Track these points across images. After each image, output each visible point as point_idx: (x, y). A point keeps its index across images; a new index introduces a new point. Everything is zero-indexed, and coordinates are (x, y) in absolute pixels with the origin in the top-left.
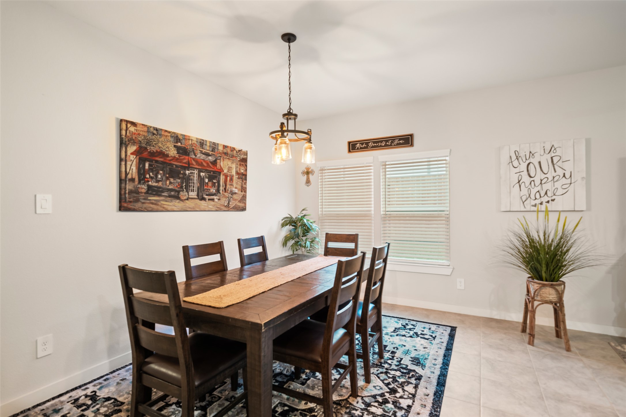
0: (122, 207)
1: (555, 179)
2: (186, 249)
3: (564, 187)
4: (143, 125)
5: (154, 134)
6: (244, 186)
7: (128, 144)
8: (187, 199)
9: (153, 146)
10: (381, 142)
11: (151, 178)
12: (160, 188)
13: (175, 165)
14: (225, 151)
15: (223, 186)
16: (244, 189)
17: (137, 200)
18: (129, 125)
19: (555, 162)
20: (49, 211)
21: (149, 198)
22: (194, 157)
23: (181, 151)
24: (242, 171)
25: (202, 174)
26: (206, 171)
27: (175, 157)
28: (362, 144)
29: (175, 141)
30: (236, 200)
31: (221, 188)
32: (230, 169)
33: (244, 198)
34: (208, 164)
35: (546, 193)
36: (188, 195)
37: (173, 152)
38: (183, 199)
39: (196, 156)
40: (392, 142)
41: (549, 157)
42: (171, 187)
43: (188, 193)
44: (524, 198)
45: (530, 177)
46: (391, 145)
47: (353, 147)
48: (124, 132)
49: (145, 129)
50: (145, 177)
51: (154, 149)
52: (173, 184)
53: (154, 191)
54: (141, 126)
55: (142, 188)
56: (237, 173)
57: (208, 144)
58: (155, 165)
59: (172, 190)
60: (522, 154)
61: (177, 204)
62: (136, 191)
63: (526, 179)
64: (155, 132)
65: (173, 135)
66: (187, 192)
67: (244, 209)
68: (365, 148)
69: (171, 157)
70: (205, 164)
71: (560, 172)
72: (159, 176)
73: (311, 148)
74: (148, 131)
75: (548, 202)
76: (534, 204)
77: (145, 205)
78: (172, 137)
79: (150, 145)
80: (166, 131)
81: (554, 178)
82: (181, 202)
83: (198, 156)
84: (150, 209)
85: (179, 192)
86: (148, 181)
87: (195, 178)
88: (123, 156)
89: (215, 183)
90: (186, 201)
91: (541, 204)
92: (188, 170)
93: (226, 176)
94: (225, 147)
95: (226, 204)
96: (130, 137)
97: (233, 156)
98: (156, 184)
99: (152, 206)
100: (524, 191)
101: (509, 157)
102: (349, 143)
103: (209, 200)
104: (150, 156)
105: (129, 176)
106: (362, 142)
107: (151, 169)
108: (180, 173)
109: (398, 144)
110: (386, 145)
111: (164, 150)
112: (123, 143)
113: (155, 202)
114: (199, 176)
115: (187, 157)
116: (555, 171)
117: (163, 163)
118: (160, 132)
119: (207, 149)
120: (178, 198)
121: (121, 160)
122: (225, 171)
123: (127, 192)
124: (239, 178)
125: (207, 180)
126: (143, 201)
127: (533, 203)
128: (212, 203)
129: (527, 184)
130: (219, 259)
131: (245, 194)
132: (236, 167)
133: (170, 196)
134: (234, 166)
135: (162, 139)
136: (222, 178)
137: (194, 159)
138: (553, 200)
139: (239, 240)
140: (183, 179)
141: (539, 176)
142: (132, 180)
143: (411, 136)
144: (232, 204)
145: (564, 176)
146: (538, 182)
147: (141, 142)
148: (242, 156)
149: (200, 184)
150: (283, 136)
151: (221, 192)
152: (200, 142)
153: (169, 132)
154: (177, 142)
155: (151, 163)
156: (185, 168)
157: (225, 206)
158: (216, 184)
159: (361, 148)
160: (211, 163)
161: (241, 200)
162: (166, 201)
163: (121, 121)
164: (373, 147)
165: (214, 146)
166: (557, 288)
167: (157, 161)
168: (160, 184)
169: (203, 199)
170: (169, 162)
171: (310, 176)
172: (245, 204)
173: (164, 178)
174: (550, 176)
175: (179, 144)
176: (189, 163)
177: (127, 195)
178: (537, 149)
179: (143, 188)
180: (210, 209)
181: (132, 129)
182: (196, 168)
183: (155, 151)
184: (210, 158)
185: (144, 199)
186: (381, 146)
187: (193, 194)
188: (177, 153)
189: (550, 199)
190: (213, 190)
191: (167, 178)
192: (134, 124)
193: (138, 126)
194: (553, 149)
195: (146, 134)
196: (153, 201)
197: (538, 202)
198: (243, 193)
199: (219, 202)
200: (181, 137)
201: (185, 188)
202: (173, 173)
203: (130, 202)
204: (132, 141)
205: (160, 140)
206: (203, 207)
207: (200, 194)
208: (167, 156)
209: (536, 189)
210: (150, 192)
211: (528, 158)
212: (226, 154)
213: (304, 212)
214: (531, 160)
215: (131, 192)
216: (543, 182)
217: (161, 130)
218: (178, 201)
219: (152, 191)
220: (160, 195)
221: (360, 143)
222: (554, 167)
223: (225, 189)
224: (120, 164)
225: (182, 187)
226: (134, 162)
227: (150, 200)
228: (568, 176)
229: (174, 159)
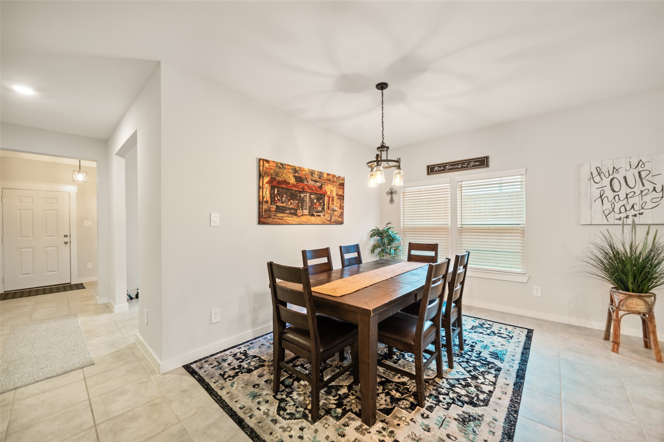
0: (260, 222)
1: (644, 193)
2: (304, 253)
3: (654, 200)
4: (273, 162)
5: (280, 168)
6: (342, 205)
7: (264, 176)
8: (302, 216)
9: (280, 177)
10: (458, 164)
11: (279, 200)
12: (284, 207)
13: (294, 190)
14: (328, 178)
15: (327, 205)
16: (342, 207)
17: (270, 217)
18: (265, 162)
19: (643, 176)
20: (218, 224)
21: (277, 215)
22: (307, 183)
23: (298, 180)
24: (341, 193)
25: (312, 196)
26: (315, 194)
27: (294, 184)
28: (440, 167)
29: (294, 172)
30: (336, 216)
31: (326, 207)
32: (332, 191)
33: (342, 215)
34: (316, 188)
35: (633, 207)
36: (303, 212)
37: (292, 181)
38: (299, 215)
39: (308, 183)
40: (468, 164)
41: (636, 172)
42: (291, 206)
43: (303, 211)
44: (607, 212)
45: (614, 191)
46: (467, 167)
47: (431, 170)
48: (261, 168)
49: (275, 165)
50: (275, 200)
51: (279, 179)
52: (292, 204)
53: (280, 209)
54: (272, 163)
55: (273, 208)
56: (337, 195)
57: (316, 173)
58: (281, 190)
60: (605, 170)
61: (295, 219)
62: (268, 210)
63: (609, 193)
64: (281, 166)
65: (293, 168)
66: (302, 209)
67: (342, 223)
68: (442, 170)
69: (292, 184)
70: (314, 189)
71: (650, 186)
72: (284, 199)
73: (400, 173)
74: (277, 166)
75: (635, 215)
76: (618, 218)
77: (275, 220)
78: (292, 169)
79: (278, 176)
80: (288, 165)
81: (642, 192)
82: (298, 218)
83: (309, 183)
84: (278, 223)
85: (296, 210)
86: (277, 203)
87: (307, 199)
88: (261, 185)
89: (321, 203)
90: (301, 217)
91: (627, 217)
92: (303, 194)
93: (329, 197)
94: (328, 175)
95: (329, 219)
96: (266, 171)
97: (334, 182)
98: (282, 205)
99: (279, 220)
100: (607, 206)
101: (589, 173)
102: (428, 167)
103: (317, 216)
104: (278, 184)
105: (265, 199)
106: (439, 165)
107: (278, 194)
108: (297, 196)
109: (473, 166)
110: (462, 167)
111: (287, 180)
112: (261, 176)
113: (281, 218)
114: (310, 197)
115: (302, 184)
116: (643, 185)
117: (286, 189)
118: (284, 166)
119: (316, 177)
120: (295, 214)
121: (259, 188)
122: (329, 193)
123: (263, 211)
124: (338, 199)
125: (315, 201)
126: (273, 217)
127: (618, 216)
128: (318, 218)
129: (611, 198)
130: (327, 261)
131: (343, 211)
132: (336, 190)
133: (291, 213)
134: (334, 189)
135: (285, 171)
136: (326, 199)
137: (306, 185)
138: (641, 214)
139: (340, 247)
140: (299, 200)
141: (625, 190)
142: (267, 202)
143: (487, 158)
144: (334, 219)
145: (654, 189)
146: (623, 196)
147: (272, 174)
148: (341, 182)
149: (311, 204)
150: (378, 165)
151: (325, 209)
152: (311, 172)
153: (290, 166)
154: (295, 173)
155: (279, 189)
156: (301, 192)
157: (328, 221)
158: (322, 204)
159: (439, 171)
160: (319, 187)
161: (340, 215)
162: (288, 217)
163: (260, 159)
164: (450, 169)
165: (321, 174)
166: (646, 299)
167: (282, 188)
168: (284, 205)
169: (313, 215)
170: (290, 188)
171: (394, 195)
172: (343, 218)
173: (287, 200)
174: (637, 190)
175: (297, 174)
176: (303, 188)
177: (263, 213)
178: (622, 164)
179: (274, 208)
180: (318, 223)
181: (267, 165)
182: (308, 192)
183: (281, 180)
184: (318, 183)
185: (274, 216)
186: (457, 168)
187: (306, 212)
188: (296, 181)
189: (637, 213)
190: (320, 209)
191: (289, 200)
192: (268, 161)
193: (270, 163)
194: (641, 163)
195: (275, 168)
196: (280, 217)
197: (623, 215)
198: (341, 210)
199: (324, 217)
200: (298, 169)
201: (301, 207)
202: (293, 196)
203: (266, 218)
204: (267, 174)
205: (284, 172)
206: (313, 221)
207: (311, 212)
208: (289, 183)
209: (621, 203)
210: (278, 210)
211: (611, 173)
212: (329, 180)
213: (389, 226)
214: (615, 175)
215: (266, 210)
216: (629, 196)
217: (285, 164)
218: (296, 217)
220: (284, 213)
221: (438, 167)
222: (642, 181)
223: (328, 207)
224: (259, 191)
225: (298, 206)
226: (268, 189)
227: (278, 216)
228: (659, 189)
229: (294, 185)
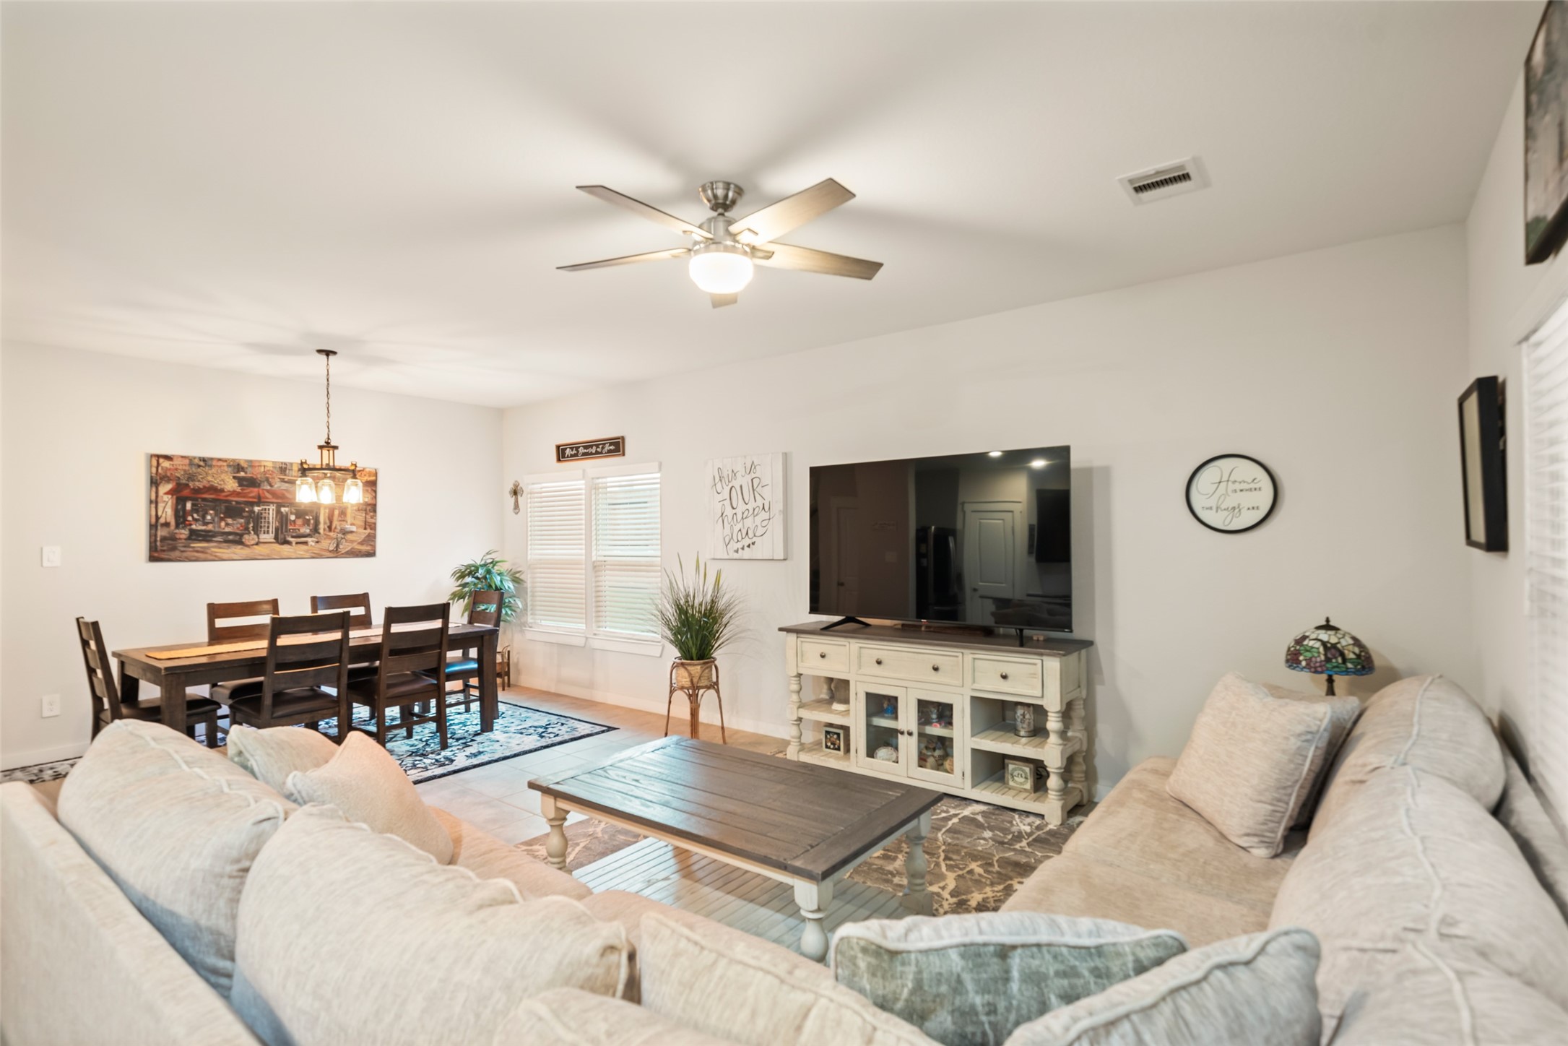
0: (155, 557)
1: (755, 512)
2: (215, 607)
3: (764, 524)
4: (182, 457)
5: (199, 466)
6: (371, 520)
7: (161, 483)
8: (257, 544)
9: (199, 481)
10: (592, 447)
11: (196, 520)
12: (210, 531)
13: (236, 501)
15: (325, 523)
16: (370, 525)
17: (174, 549)
18: (161, 460)
19: (755, 486)
20: (58, 563)
21: (192, 545)
22: (269, 488)
23: (245, 483)
24: (366, 500)
25: (283, 510)
27: (234, 491)
28: (572, 449)
29: (236, 470)
31: (322, 527)
32: (337, 498)
33: (371, 539)
35: (747, 533)
36: (259, 538)
37: (231, 485)
38: (249, 544)
39: (271, 486)
40: (603, 448)
41: (749, 478)
42: (227, 530)
43: (258, 536)
45: (734, 508)
46: (601, 453)
47: (562, 453)
48: (154, 469)
49: (187, 461)
50: (185, 520)
51: (197, 485)
52: (233, 525)
53: (201, 536)
54: (180, 459)
55: (181, 534)
57: (295, 468)
58: (201, 503)
59: (230, 533)
60: (725, 474)
61: (238, 550)
62: (173, 538)
63: (729, 512)
64: (202, 463)
65: (232, 463)
66: (257, 533)
67: (371, 554)
68: (574, 455)
69: (229, 491)
70: (289, 496)
71: (760, 502)
72: (209, 517)
74: (191, 464)
75: (749, 546)
76: (736, 549)
77: (185, 554)
78: (229, 466)
79: (193, 480)
80: (220, 460)
81: (754, 510)
82: (246, 548)
83: (276, 486)
84: (194, 558)
85: (241, 536)
86: (191, 525)
88: (153, 497)
89: (309, 520)
90: (255, 547)
91: (743, 549)
92: (259, 506)
93: (331, 509)
95: (331, 549)
96: (164, 474)
98: (204, 528)
99: (196, 554)
100: (727, 531)
101: (712, 477)
102: (558, 447)
103: (297, 543)
104: (193, 494)
105: (162, 520)
106: (571, 446)
107: (195, 509)
108: (244, 511)
109: (608, 451)
110: (597, 453)
111: (216, 485)
112: (154, 482)
113: (202, 550)
114: (278, 512)
115: (256, 490)
116: (755, 501)
117: (214, 500)
118: (209, 463)
119: (293, 475)
120: (240, 542)
121: (150, 502)
123: (158, 539)
124: (359, 511)
125: (293, 518)
126: (182, 549)
127: (736, 547)
128: (303, 547)
129: (730, 518)
131: (372, 532)
133: (226, 541)
135: (214, 470)
136: (322, 512)
137: (268, 491)
138: (753, 543)
139: (318, 598)
141: (741, 507)
142: (167, 524)
143: (623, 438)
144: (345, 547)
145: (763, 508)
146: (739, 516)
147: (179, 478)
149: (281, 523)
151: (321, 531)
152: (281, 468)
153: (225, 461)
154: (238, 472)
155: (194, 502)
156: (252, 504)
157: (331, 551)
158: (312, 522)
159: (572, 456)
161: (364, 541)
162: (220, 548)
163: (152, 456)
164: (584, 454)
166: (689, 668)
167: (204, 500)
168: (210, 527)
169: (286, 542)
170: (225, 498)
171: (519, 497)
172: (374, 546)
173: (216, 519)
174: (750, 507)
175: (242, 474)
176: (259, 497)
177: (158, 543)
178: (739, 468)
179: (184, 533)
180: (299, 556)
181: (166, 464)
182: (272, 503)
183: (201, 487)
185: (185, 547)
186: (592, 454)
187: (270, 537)
188: (239, 486)
189: (750, 542)
190: (306, 530)
191: (222, 519)
192: (168, 458)
193: (175, 459)
194: (753, 467)
195: (187, 468)
196: (199, 549)
197: (740, 545)
198: (369, 531)
199: (318, 545)
200: (244, 465)
201: (253, 530)
202: (232, 511)
203: (164, 551)
204: (165, 478)
205: (210, 472)
206: (286, 553)
207: (281, 537)
208: (222, 491)
209: (738, 527)
210: (194, 537)
211: (730, 479)
214: (734, 483)
215: (164, 539)
216: (744, 516)
217: (212, 459)
218: (240, 547)
219: (195, 536)
220: (209, 541)
221: (570, 448)
222: (754, 494)
223: (330, 527)
224: (150, 507)
225: (247, 529)
226: (170, 503)
227: (194, 547)
228: (766, 508)
229: (234, 493)
